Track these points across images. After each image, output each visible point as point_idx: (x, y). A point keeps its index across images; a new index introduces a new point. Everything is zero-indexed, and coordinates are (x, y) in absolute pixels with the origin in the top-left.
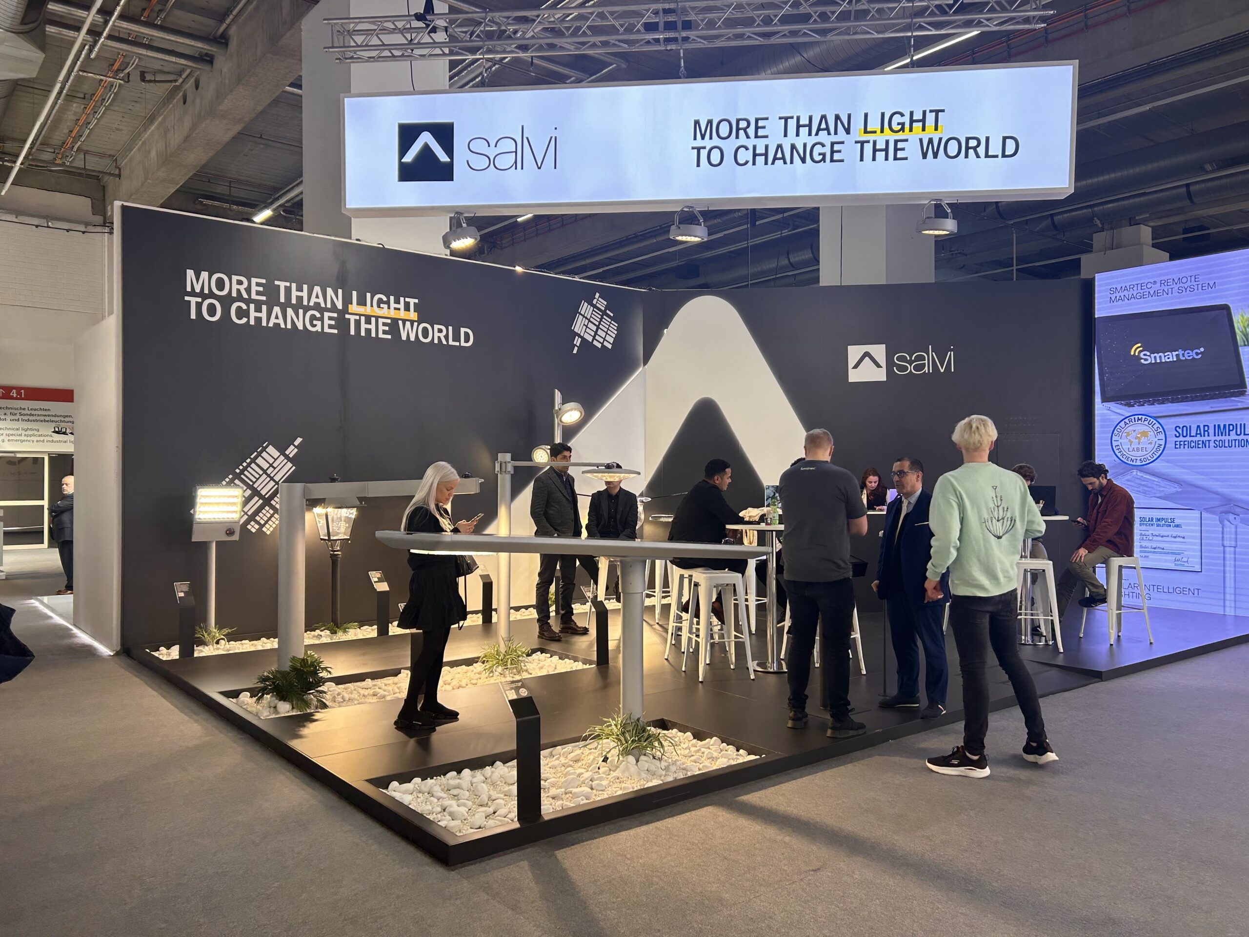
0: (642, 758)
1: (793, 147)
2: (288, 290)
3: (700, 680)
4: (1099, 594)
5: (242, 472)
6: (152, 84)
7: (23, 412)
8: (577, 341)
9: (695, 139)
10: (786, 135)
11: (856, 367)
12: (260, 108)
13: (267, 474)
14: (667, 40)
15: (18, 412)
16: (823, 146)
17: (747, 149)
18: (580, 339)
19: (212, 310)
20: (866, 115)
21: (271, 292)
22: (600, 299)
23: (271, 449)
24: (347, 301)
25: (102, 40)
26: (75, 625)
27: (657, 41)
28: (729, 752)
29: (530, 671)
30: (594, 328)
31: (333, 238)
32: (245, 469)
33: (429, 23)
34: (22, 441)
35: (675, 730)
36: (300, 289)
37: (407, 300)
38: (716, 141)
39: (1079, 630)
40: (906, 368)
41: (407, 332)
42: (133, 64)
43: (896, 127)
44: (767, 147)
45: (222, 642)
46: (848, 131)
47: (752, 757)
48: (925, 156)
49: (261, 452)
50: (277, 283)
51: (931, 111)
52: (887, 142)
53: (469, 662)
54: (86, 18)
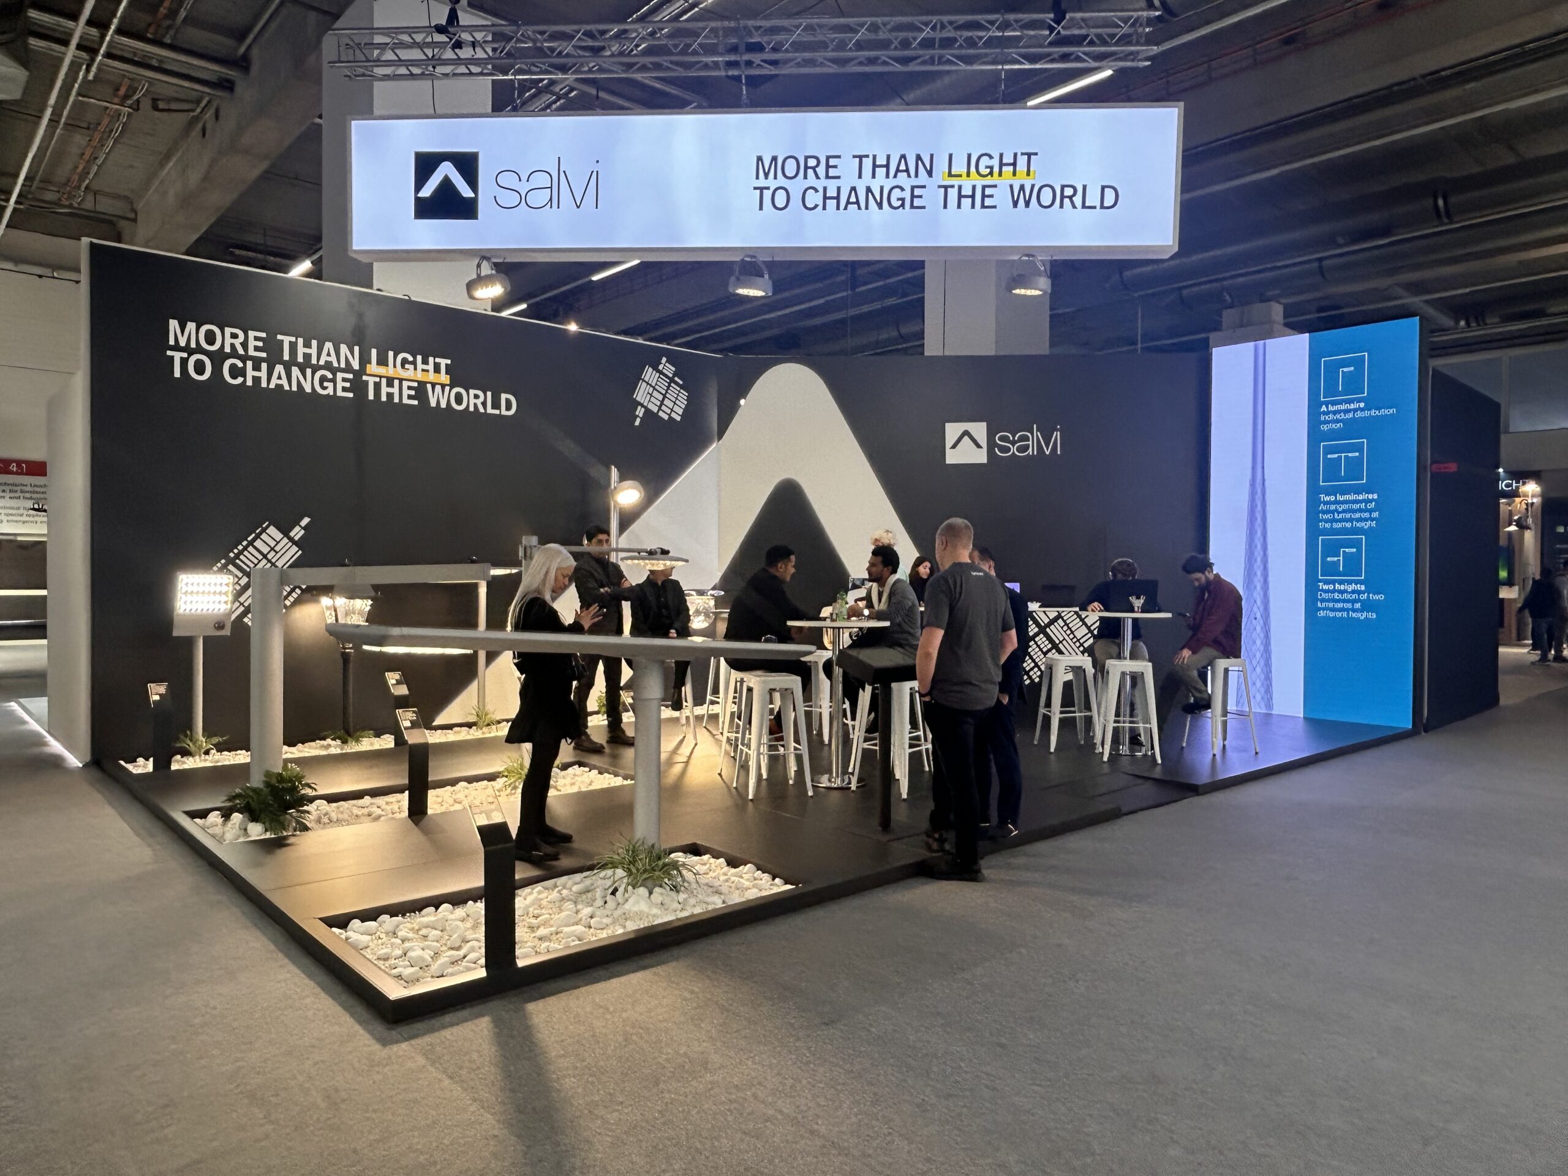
0: (657, 890)
1: (869, 190)
2: (293, 346)
3: (750, 797)
4: (1202, 699)
5: (237, 556)
6: (165, 114)
7: (24, 488)
8: (640, 412)
9: (757, 178)
10: (860, 177)
11: (954, 447)
12: (287, 143)
13: (267, 559)
14: (730, 64)
15: (18, 488)
16: (902, 189)
17: (816, 191)
18: (643, 410)
19: (200, 368)
20: (951, 156)
21: (273, 351)
22: (667, 364)
23: (272, 530)
24: (364, 360)
25: (100, 58)
26: (49, 732)
27: (716, 64)
28: (763, 881)
29: (559, 788)
30: (660, 397)
31: (349, 287)
32: (241, 552)
33: (451, 36)
34: (24, 522)
35: (708, 856)
36: (307, 345)
37: (438, 360)
38: (781, 181)
39: (1182, 740)
40: (1009, 450)
41: (437, 398)
42: (142, 89)
43: (984, 171)
44: (839, 189)
45: (213, 752)
46: (930, 173)
47: (789, 887)
48: (1015, 204)
49: (261, 533)
50: (279, 337)
51: (1023, 154)
52: (974, 187)
53: (491, 777)
54: (74, 30)
